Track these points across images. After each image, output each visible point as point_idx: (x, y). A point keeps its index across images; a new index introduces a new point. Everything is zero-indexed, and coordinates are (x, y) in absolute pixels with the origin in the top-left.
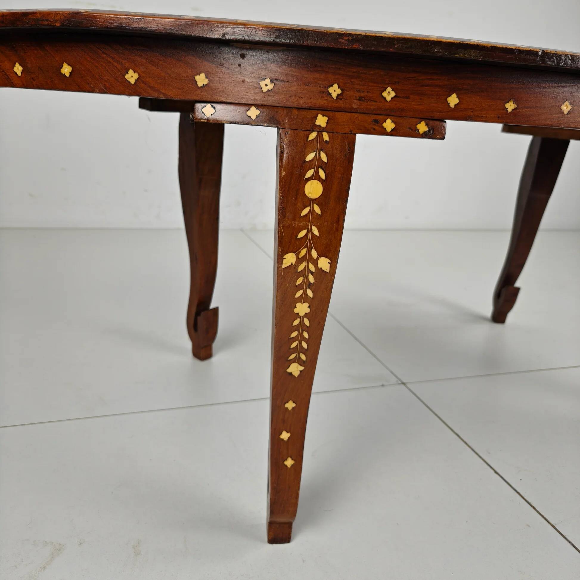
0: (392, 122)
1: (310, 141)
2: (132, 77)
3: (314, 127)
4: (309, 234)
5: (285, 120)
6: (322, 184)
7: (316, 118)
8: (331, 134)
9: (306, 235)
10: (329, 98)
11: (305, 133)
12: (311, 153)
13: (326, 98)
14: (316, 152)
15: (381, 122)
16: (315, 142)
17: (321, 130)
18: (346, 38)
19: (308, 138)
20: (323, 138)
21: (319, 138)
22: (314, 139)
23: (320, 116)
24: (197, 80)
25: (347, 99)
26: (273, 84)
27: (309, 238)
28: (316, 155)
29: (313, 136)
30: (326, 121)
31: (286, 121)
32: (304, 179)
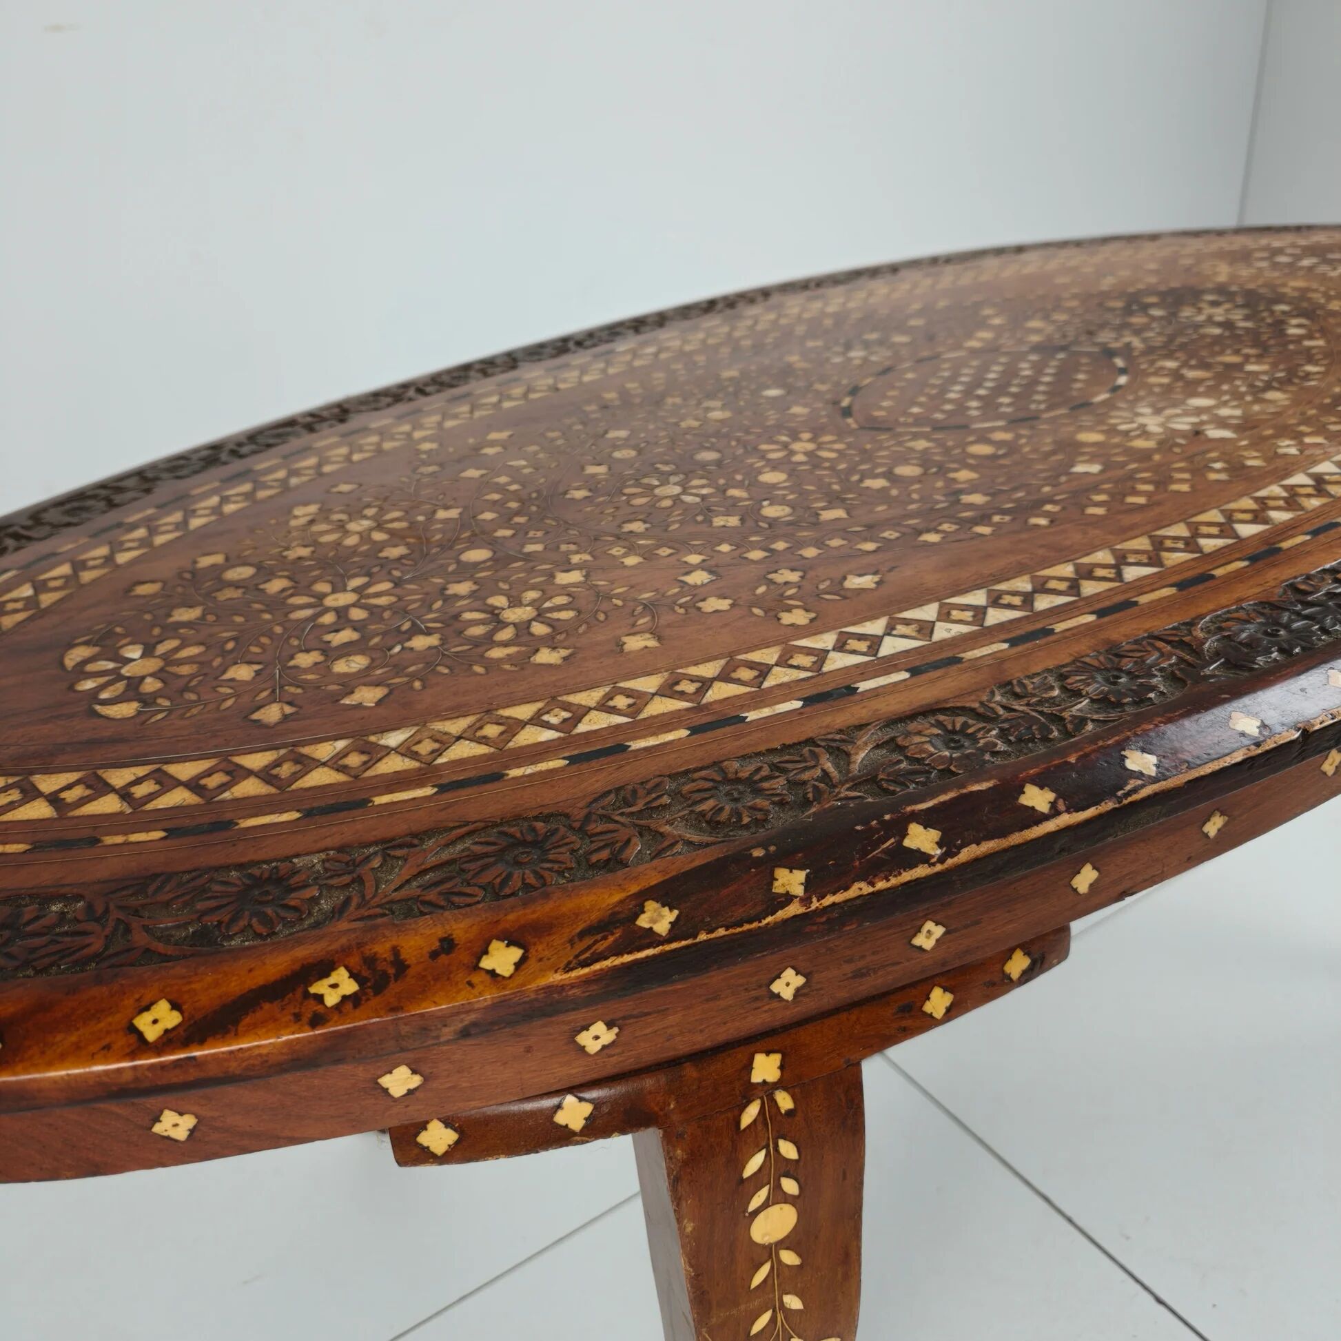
0: (944, 991)
1: (745, 1129)
2: (176, 1125)
3: (749, 1091)
4: (779, 1315)
5: (669, 1105)
6: (794, 1205)
7: (749, 1067)
8: (797, 1090)
9: (773, 1320)
10: (775, 1004)
11: (730, 1115)
12: (753, 1155)
13: (766, 1008)
14: (767, 1147)
15: (919, 1004)
16: (760, 1127)
17: (768, 1090)
18: (824, 919)
19: (738, 1123)
20: (778, 1108)
21: (770, 1110)
22: (755, 1121)
23: (760, 1059)
24: (385, 1086)
25: (821, 989)
26: (616, 1030)
27: (779, 1323)
28: (768, 1155)
29: (750, 1114)
30: (778, 1064)
31: (672, 1106)
32: (747, 1214)
